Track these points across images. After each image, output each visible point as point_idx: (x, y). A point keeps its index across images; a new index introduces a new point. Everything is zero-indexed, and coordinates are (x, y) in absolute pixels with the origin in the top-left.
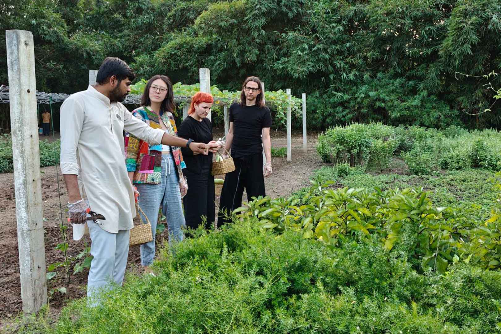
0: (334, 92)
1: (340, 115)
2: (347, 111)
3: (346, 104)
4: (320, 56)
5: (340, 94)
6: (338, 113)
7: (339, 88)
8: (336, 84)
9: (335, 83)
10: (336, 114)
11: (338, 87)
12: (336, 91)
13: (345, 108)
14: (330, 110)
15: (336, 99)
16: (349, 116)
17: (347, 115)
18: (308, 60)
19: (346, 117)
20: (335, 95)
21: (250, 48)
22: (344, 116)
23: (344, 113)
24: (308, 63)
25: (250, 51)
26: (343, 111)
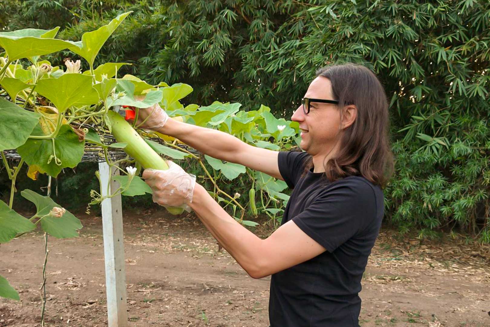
0: (423, 136)
1: (437, 198)
2: (456, 187)
3: (456, 170)
4: (391, 29)
5: (438, 141)
6: (430, 192)
7: (437, 125)
8: (427, 115)
9: (426, 112)
10: (425, 195)
11: (435, 122)
12: (429, 131)
13: (451, 178)
14: (410, 182)
15: (427, 155)
16: (463, 201)
17: (458, 198)
18: (353, 38)
19: (456, 205)
20: (424, 143)
21: (210, 28)
22: (445, 202)
23: (449, 193)
24: (355, 46)
25: (209, 36)
26: (445, 187)
